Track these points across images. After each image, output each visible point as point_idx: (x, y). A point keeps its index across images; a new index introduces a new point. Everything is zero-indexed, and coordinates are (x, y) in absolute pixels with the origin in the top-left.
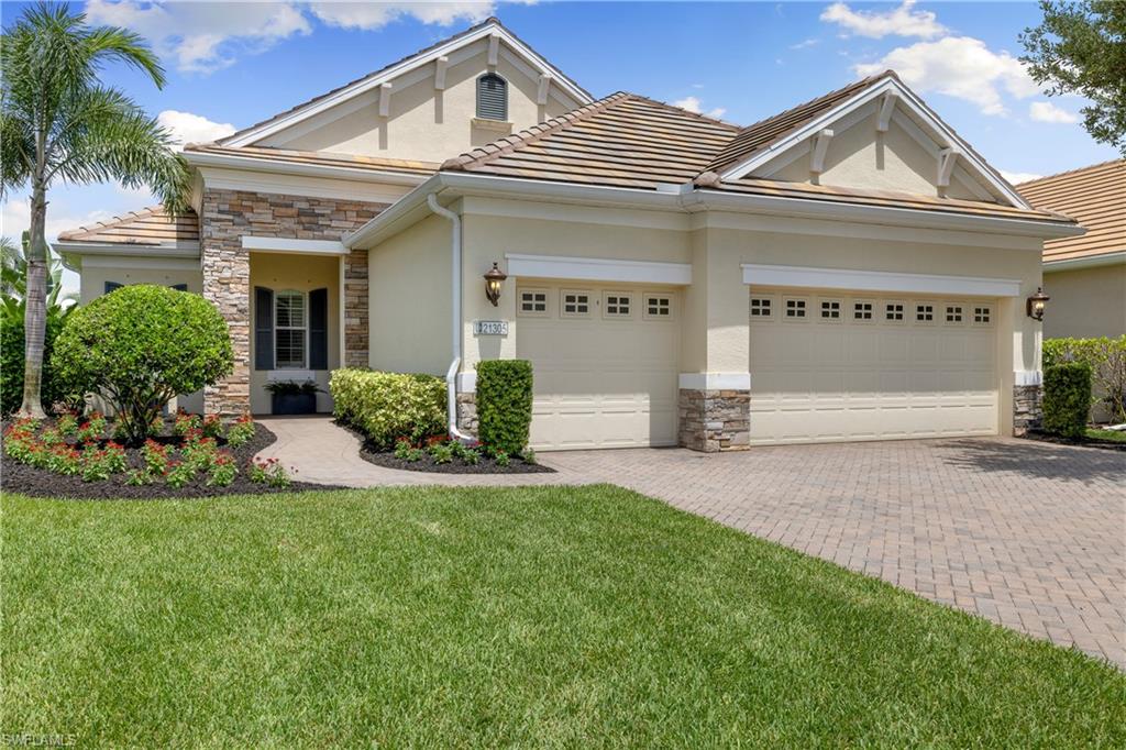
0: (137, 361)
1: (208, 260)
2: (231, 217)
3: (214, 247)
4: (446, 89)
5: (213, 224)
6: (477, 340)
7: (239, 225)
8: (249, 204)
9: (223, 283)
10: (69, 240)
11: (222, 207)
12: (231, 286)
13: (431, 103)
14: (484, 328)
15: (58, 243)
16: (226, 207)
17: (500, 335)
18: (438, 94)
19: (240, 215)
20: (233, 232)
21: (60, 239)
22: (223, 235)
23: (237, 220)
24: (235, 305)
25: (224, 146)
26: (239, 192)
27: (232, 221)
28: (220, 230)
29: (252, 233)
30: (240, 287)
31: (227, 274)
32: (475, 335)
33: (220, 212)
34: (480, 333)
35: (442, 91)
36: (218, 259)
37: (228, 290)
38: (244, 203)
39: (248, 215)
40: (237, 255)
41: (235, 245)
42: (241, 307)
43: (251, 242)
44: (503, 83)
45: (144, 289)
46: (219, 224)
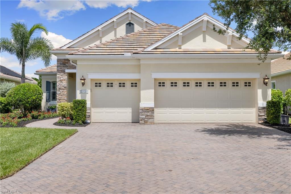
0: (17, 100)
1: (58, 76)
2: (63, 65)
3: (59, 72)
4: (117, 28)
5: (59, 67)
7: (65, 67)
8: (67, 62)
9: (61, 81)
10: (38, 72)
11: (61, 63)
12: (63, 81)
13: (113, 32)
14: (82, 92)
15: (36, 73)
16: (62, 63)
17: (86, 93)
18: (115, 29)
19: (65, 64)
20: (63, 69)
21: (36, 72)
22: (61, 69)
23: (64, 66)
24: (64, 86)
25: (61, 49)
26: (65, 59)
27: (63, 66)
28: (60, 68)
29: (68, 69)
30: (65, 82)
31: (62, 79)
32: (80, 93)
33: (60, 64)
36: (60, 75)
37: (62, 82)
38: (66, 62)
39: (67, 64)
40: (64, 74)
41: (64, 72)
42: (65, 86)
43: (67, 71)
44: (133, 24)
46: (60, 67)
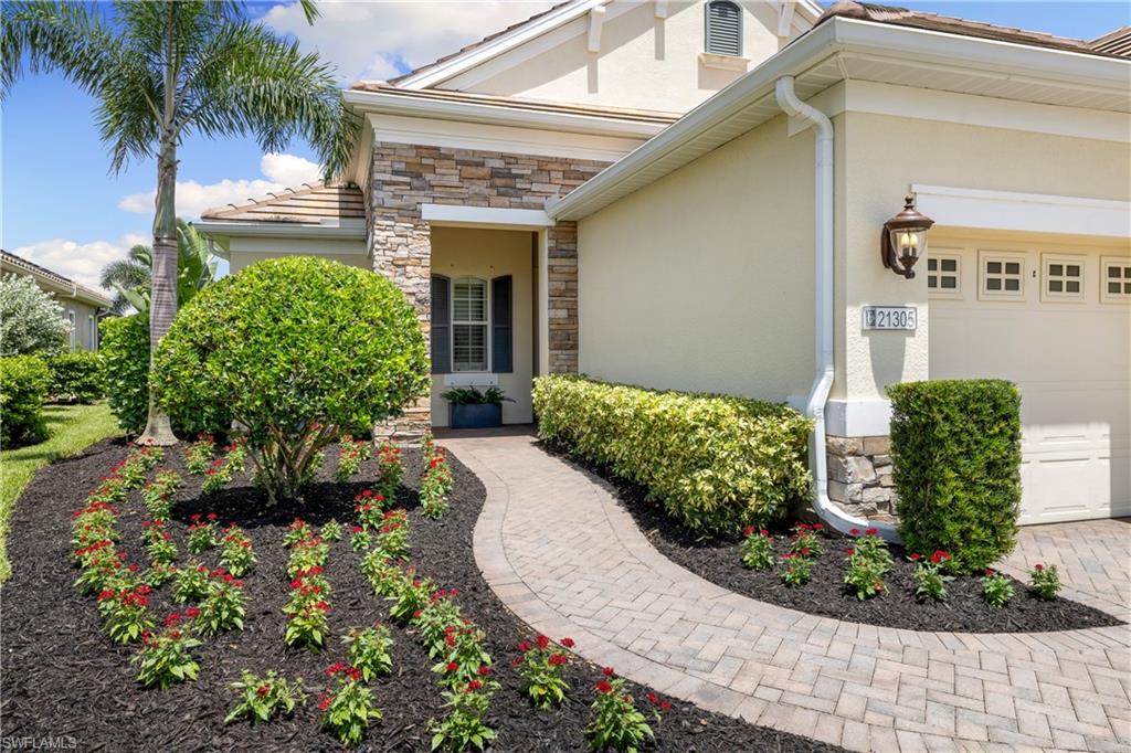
1: (380, 236)
2: (407, 179)
3: (388, 218)
4: (669, 16)
5: (385, 188)
6: (867, 339)
7: (418, 189)
8: (430, 162)
9: (398, 265)
10: (214, 219)
11: (397, 166)
12: (408, 268)
13: (649, 36)
15: (201, 222)
16: (402, 167)
17: (902, 330)
18: (659, 23)
19: (419, 176)
20: (410, 198)
21: (204, 218)
22: (397, 202)
23: (416, 183)
24: (414, 294)
25: (400, 86)
26: (418, 147)
27: (409, 184)
28: (395, 196)
29: (434, 200)
30: (419, 270)
31: (403, 253)
32: (864, 332)
33: (395, 173)
34: (873, 327)
35: (663, 19)
36: (392, 234)
37: (404, 274)
38: (424, 161)
39: (429, 177)
40: (415, 228)
41: (413, 215)
42: (420, 296)
43: (433, 212)
44: (736, 9)
45: (294, 263)
46: (392, 188)
